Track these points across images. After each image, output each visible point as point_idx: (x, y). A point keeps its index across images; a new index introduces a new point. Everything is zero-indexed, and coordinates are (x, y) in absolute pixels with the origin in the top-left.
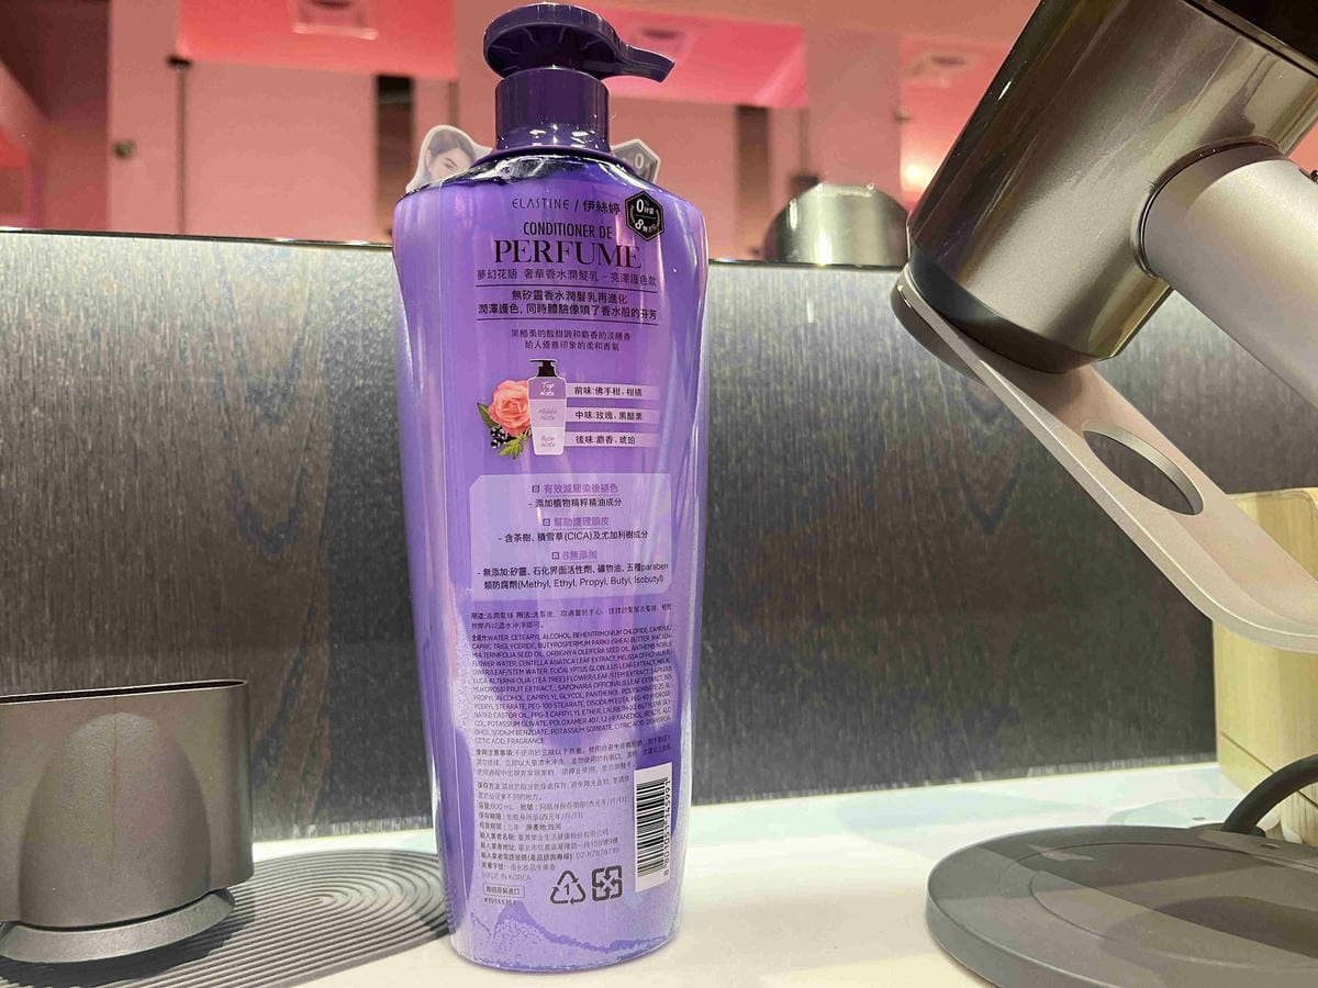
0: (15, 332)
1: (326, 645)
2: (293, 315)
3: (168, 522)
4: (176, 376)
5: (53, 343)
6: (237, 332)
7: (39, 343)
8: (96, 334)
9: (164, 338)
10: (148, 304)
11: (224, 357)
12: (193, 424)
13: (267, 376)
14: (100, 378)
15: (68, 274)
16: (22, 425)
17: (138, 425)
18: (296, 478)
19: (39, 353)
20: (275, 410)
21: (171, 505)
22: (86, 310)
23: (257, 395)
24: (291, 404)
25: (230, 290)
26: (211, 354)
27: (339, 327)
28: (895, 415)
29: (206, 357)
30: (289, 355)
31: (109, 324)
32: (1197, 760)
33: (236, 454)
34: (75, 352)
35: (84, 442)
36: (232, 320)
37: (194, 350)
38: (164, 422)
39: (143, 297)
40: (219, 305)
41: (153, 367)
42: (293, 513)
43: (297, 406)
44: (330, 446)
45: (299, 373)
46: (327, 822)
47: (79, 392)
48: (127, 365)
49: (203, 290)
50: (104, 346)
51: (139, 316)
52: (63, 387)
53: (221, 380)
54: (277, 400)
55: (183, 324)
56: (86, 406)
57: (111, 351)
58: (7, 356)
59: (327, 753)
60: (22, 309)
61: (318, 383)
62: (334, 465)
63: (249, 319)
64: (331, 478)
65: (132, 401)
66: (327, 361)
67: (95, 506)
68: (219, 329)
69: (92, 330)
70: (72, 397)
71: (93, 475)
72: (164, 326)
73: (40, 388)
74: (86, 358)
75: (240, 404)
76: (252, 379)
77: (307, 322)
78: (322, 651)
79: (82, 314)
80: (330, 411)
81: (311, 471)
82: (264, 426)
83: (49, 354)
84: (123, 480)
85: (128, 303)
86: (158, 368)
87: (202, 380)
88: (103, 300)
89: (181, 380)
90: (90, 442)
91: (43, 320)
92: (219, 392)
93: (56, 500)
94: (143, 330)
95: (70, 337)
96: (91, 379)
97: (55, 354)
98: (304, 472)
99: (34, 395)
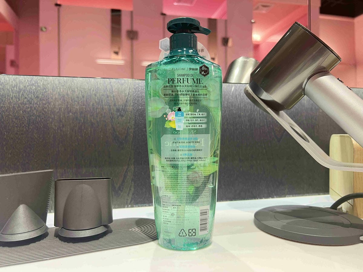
1: (133, 166)
2: (126, 93)
3: (99, 138)
4: (100, 106)
5: (74, 99)
6: (114, 96)
7: (71, 99)
8: (83, 97)
9: (98, 98)
10: (94, 90)
11: (111, 102)
12: (105, 117)
13: (120, 106)
14: (84, 107)
15: (77, 83)
16: (68, 117)
17: (92, 117)
18: (127, 129)
19: (71, 101)
20: (122, 114)
21: (100, 135)
22: (81, 91)
23: (118, 110)
24: (126, 112)
25: (112, 86)
26: (108, 101)
27: (136, 95)
28: (258, 115)
29: (107, 102)
30: (125, 102)
31: (86, 95)
32: (325, 194)
33: (114, 123)
34: (79, 101)
35: (81, 121)
36: (112, 93)
37: (104, 100)
38: (98, 116)
39: (93, 88)
40: (110, 90)
41: (96, 104)
42: (126, 137)
43: (127, 113)
44: (134, 122)
45: (127, 106)
46: (133, 204)
47: (80, 109)
48: (90, 104)
49: (106, 87)
51: (93, 93)
52: (76, 108)
53: (110, 107)
54: (123, 111)
55: (102, 94)
56: (81, 113)
57: (87, 101)
58: (64, 101)
59: (133, 189)
60: (68, 91)
61: (131, 108)
62: (135, 126)
63: (116, 93)
64: (134, 129)
65: (91, 111)
66: (133, 103)
67: (84, 135)
68: (110, 96)
70: (78, 111)
71: (83, 128)
72: (98, 95)
73: (72, 109)
74: (81, 102)
75: (114, 112)
76: (117, 107)
77: (129, 94)
78: (132, 167)
79: (80, 92)
80: (134, 114)
81: (130, 127)
82: (120, 117)
83: (73, 101)
84: (89, 129)
85: (90, 90)
86: (97, 104)
87: (106, 107)
88: (85, 89)
89: (102, 107)
90: (82, 121)
91: (72, 94)
92: (110, 110)
93: (75, 134)
94: (93, 96)
95: (78, 97)
96: (82, 107)
97: (75, 101)
98: (128, 127)
99: (70, 110)
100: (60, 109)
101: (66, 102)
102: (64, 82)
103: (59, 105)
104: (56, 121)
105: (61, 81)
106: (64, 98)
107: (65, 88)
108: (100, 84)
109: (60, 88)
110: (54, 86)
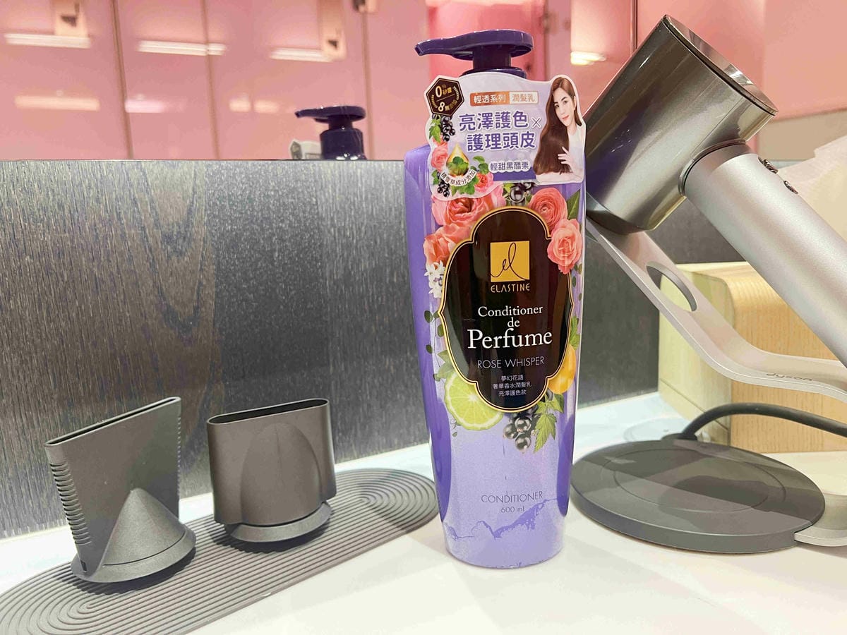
0: (6, 208)
2: (186, 188)
3: (121, 320)
4: (116, 230)
5: (33, 213)
7: (24, 213)
8: (61, 206)
9: (105, 206)
10: (93, 185)
11: (145, 216)
12: (131, 259)
13: (173, 227)
14: (67, 234)
16: (20, 267)
17: (95, 263)
18: (196, 288)
19: (24, 220)
20: (180, 248)
21: (121, 311)
22: (53, 191)
23: (168, 238)
24: (189, 243)
25: (144, 173)
26: (137, 215)
27: (214, 194)
29: (133, 217)
30: (185, 213)
31: (69, 200)
33: (158, 276)
34: (49, 218)
35: (62, 276)
36: (148, 193)
37: (125, 213)
38: (111, 259)
39: (89, 180)
40: (139, 184)
41: (101, 225)
42: (196, 309)
43: (193, 244)
44: (215, 267)
45: (192, 224)
47: (55, 244)
48: (84, 225)
50: (67, 214)
51: (88, 193)
52: (43, 241)
53: (145, 231)
54: (181, 241)
55: (116, 196)
56: (60, 253)
57: (72, 218)
60: (9, 192)
61: (203, 230)
62: (218, 279)
63: (158, 192)
64: (217, 287)
65: (89, 247)
66: (208, 216)
67: (74, 315)
68: (140, 199)
69: (58, 203)
70: (50, 248)
71: (70, 295)
72: (104, 199)
73: (28, 243)
74: (56, 221)
75: (158, 246)
76: (163, 230)
77: (194, 192)
79: (50, 193)
80: (213, 246)
81: (204, 283)
82: (174, 258)
83: (31, 221)
84: (90, 298)
85: (81, 185)
86: (104, 226)
87: (133, 231)
88: (63, 183)
89: (119, 232)
91: (25, 199)
92: (144, 238)
93: (48, 312)
94: (92, 202)
95: (45, 209)
96: (62, 235)
97: (35, 221)
98: (200, 283)
99: (25, 249)
101: (8, 224)
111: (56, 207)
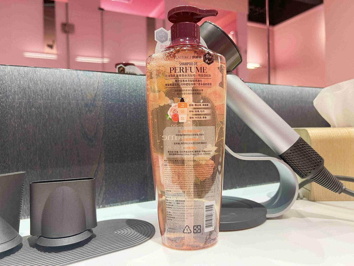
0: (27, 89)
1: (104, 164)
2: (95, 86)
3: (66, 136)
5: (37, 92)
6: (82, 90)
7: (34, 92)
8: (48, 90)
9: (64, 91)
10: (60, 83)
11: (79, 96)
12: (72, 112)
13: (89, 101)
14: (49, 101)
15: (40, 75)
16: (30, 112)
17: (58, 113)
18: (96, 125)
19: (33, 94)
20: (91, 109)
21: (67, 132)
22: (45, 84)
23: (86, 105)
25: (79, 80)
26: (75, 96)
27: (105, 89)
29: (74, 96)
30: (94, 96)
31: (51, 88)
33: (82, 119)
34: (43, 95)
36: (80, 87)
37: (71, 94)
38: (65, 112)
39: (59, 81)
40: (77, 84)
42: (95, 134)
43: (96, 108)
44: (104, 117)
45: (96, 100)
46: (104, 204)
47: (44, 104)
48: (55, 98)
49: (73, 80)
50: (50, 93)
51: (58, 86)
52: (40, 103)
53: (78, 102)
54: (91, 106)
55: (68, 88)
56: (46, 108)
57: (51, 94)
58: (25, 95)
59: (104, 189)
60: (29, 84)
61: (100, 103)
62: (105, 122)
63: (84, 87)
64: (104, 125)
65: (57, 106)
66: (103, 97)
67: (49, 132)
68: (77, 90)
70: (42, 106)
71: (48, 125)
72: (64, 89)
73: (34, 103)
74: (45, 96)
75: (83, 108)
76: (85, 102)
77: (98, 88)
80: (104, 109)
81: (99, 123)
82: (88, 113)
83: (36, 95)
84: (55, 126)
85: (55, 83)
86: (63, 98)
87: (74, 101)
88: (49, 82)
89: (68, 101)
90: (47, 116)
91: (35, 86)
92: (78, 104)
93: (39, 131)
94: (59, 89)
95: (41, 91)
96: (47, 101)
97: (38, 95)
99: (33, 105)
100: (20, 103)
101: (27, 95)
102: (25, 72)
103: (19, 99)
104: (16, 116)
105: (21, 72)
106: (25, 90)
107: (26, 80)
108: (66, 76)
109: (20, 80)
110: (12, 77)
111: (46, 91)
